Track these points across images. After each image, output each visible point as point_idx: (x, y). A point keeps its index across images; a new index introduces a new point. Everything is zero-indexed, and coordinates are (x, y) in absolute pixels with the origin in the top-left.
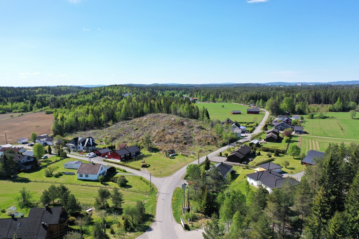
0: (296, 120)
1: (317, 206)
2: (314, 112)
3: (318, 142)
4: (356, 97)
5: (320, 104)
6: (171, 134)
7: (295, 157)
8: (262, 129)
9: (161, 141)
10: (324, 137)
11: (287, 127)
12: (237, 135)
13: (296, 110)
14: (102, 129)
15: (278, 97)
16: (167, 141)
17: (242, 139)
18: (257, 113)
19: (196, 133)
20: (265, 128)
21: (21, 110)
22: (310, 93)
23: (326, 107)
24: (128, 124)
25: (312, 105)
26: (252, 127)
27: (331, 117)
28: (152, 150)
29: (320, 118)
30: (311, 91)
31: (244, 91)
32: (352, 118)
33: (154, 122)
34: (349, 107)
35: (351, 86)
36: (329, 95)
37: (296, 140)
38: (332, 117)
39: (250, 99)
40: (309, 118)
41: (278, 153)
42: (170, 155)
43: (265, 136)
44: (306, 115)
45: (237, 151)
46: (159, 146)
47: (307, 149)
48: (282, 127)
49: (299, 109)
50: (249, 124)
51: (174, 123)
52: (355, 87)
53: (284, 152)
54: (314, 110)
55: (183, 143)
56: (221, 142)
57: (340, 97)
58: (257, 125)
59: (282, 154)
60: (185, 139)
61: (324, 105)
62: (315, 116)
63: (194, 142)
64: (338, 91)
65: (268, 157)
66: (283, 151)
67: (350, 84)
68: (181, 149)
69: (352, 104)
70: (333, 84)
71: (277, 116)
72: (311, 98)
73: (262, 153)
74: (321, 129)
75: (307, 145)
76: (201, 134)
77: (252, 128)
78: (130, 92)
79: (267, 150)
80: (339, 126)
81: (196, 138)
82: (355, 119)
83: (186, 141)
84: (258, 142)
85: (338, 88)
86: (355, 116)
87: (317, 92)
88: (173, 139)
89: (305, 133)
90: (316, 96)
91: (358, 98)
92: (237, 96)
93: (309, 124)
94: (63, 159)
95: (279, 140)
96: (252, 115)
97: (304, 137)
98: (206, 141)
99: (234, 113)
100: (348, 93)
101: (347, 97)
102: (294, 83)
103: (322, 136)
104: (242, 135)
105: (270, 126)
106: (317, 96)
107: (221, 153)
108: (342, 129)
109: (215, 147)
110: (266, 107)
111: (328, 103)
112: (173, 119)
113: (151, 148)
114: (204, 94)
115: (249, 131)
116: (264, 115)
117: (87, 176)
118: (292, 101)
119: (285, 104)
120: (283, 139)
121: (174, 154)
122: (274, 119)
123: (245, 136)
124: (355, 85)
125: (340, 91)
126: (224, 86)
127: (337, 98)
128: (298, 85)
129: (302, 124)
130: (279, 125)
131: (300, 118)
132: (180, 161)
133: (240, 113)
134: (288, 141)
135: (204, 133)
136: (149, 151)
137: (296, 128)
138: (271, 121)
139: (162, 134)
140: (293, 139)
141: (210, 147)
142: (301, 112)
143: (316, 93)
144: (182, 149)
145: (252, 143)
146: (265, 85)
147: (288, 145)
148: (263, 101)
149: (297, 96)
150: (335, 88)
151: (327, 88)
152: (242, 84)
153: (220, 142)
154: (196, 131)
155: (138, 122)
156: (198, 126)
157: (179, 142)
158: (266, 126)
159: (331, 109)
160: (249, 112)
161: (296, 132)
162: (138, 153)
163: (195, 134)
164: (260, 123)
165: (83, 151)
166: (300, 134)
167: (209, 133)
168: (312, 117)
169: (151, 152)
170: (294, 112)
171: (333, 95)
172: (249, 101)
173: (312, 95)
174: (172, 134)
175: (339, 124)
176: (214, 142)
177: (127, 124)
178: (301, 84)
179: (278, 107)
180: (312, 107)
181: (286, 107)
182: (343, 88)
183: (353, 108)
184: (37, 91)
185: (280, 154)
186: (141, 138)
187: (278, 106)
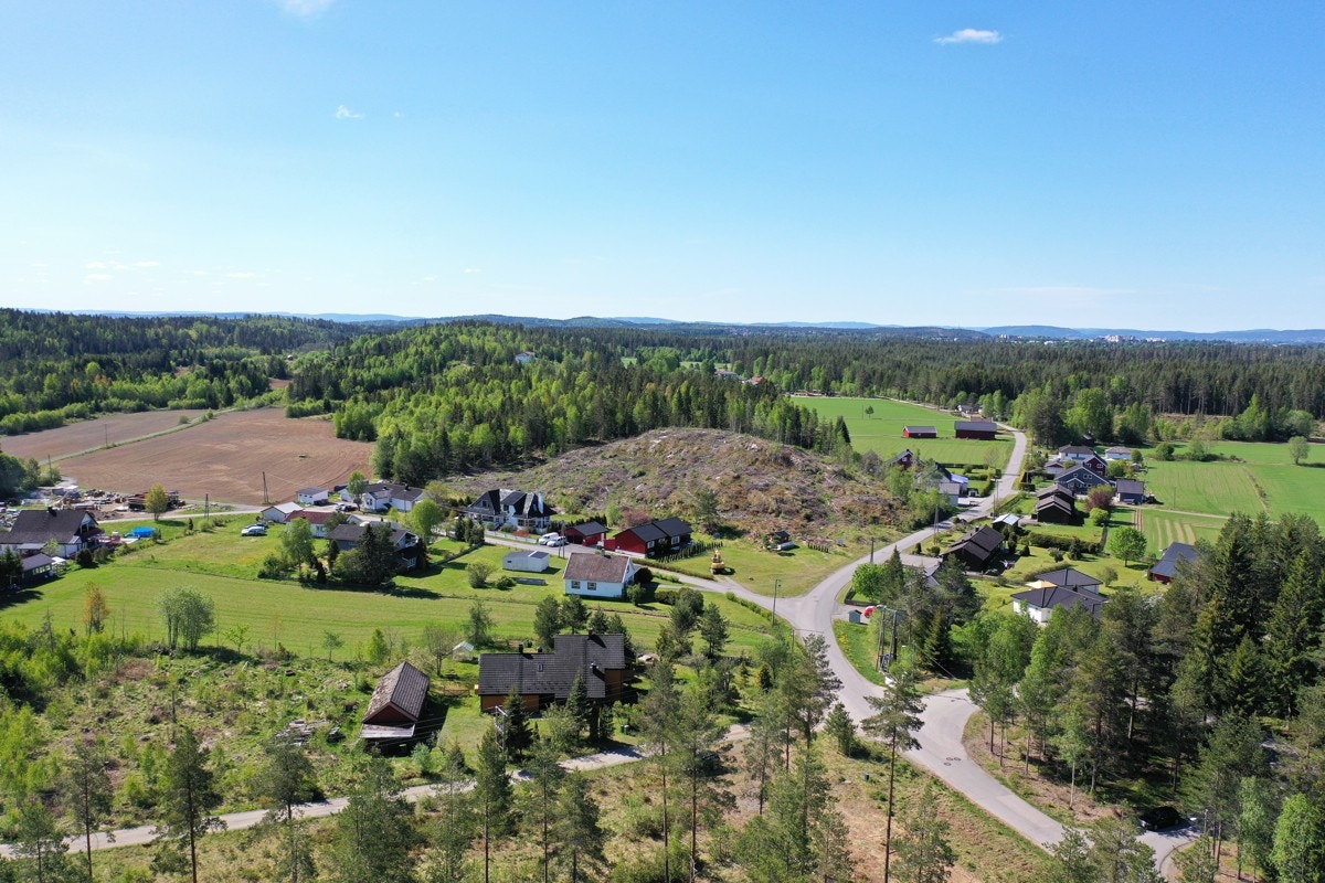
0: (1120, 463)
1: (1204, 631)
2: (1174, 438)
3: (1192, 528)
4: (1314, 395)
5: (1192, 412)
6: (761, 490)
7: (1130, 563)
8: (1017, 486)
9: (737, 507)
10: (1207, 513)
11: (1096, 482)
12: (948, 500)
13: (1116, 430)
14: (518, 470)
15: (1052, 385)
16: (755, 509)
17: (964, 511)
18: (988, 436)
19: (831, 490)
20: (1027, 483)
21: (198, 400)
22: (1158, 375)
23: (1213, 423)
24: (603, 458)
25: (1166, 415)
26: (983, 478)
27: (1228, 457)
28: (719, 531)
29: (1193, 460)
30: (1160, 367)
31: (922, 358)
32: (1297, 463)
33: (694, 453)
34: (1288, 428)
35: (1299, 351)
36: (1221, 383)
37: (1124, 520)
38: (1233, 458)
39: (957, 389)
40: (1159, 458)
41: (1081, 551)
42: (779, 547)
43: (1032, 505)
44: (1147, 447)
45: (970, 540)
46: (738, 521)
47: (1160, 543)
48: (1079, 481)
49: (1124, 429)
50: (973, 471)
51: (761, 459)
52: (1314, 358)
53: (1096, 550)
54: (1175, 432)
55: (803, 515)
56: (909, 516)
57: (1261, 394)
58: (999, 474)
59: (1091, 556)
60: (805, 505)
61: (1207, 417)
62: (1177, 451)
63: (832, 516)
64: (1252, 368)
65: (1053, 559)
66: (1094, 547)
67: (1300, 341)
68: (803, 533)
69: (1297, 416)
70: (1236, 341)
71: (1054, 449)
72: (1162, 394)
73: (1033, 550)
74: (1199, 493)
75: (1160, 533)
76: (848, 493)
77: (985, 484)
78: (531, 350)
79: (1045, 543)
80: (1253, 485)
81: (835, 504)
82: (1306, 465)
83: (808, 511)
84: (1017, 523)
85: (1253, 357)
86: (1306, 456)
87: (1183, 370)
88: (774, 505)
89: (1150, 503)
90: (1177, 388)
91: (1319, 396)
92: (911, 377)
93: (1158, 476)
94: (476, 548)
95: (1077, 519)
96: (971, 441)
97: (1149, 512)
98: (865, 513)
99: (913, 436)
100: (1288, 378)
101: (1284, 393)
102: (1092, 330)
103: (1202, 512)
104: (961, 501)
105: (1041, 478)
106: (1182, 385)
107: (919, 546)
108: (1263, 495)
109: (894, 531)
110: (1015, 417)
111: (1218, 412)
112: (754, 446)
113: (715, 525)
114: (792, 366)
115: (981, 492)
116: (1011, 443)
117: (592, 586)
118: (1100, 402)
119: (1079, 410)
120: (1087, 516)
121: (788, 544)
122: (1047, 456)
123: (970, 505)
124: (1315, 347)
125: (1260, 371)
126: (840, 334)
127: (1248, 397)
128: (1109, 339)
129: (1140, 476)
130: (1070, 476)
131: (1130, 457)
132: (811, 562)
133: (933, 436)
134: (1103, 522)
135: (856, 490)
136: (711, 534)
137: (1122, 486)
138: (1042, 463)
139: (734, 488)
140: (1116, 517)
141: (883, 531)
142: (1132, 439)
143: (1178, 376)
144: (805, 532)
145: (1002, 524)
146: (988, 336)
147: (1105, 532)
148: (1005, 397)
149: (1115, 382)
150: (1245, 358)
151: (1216, 356)
152: (904, 328)
153: (907, 518)
154: (833, 483)
155: (635, 453)
156: (836, 469)
157: (789, 513)
158: (1027, 477)
159: (1230, 430)
160: (962, 434)
161: (1124, 496)
162: (686, 539)
163: (830, 492)
164: (1004, 467)
165: (520, 528)
166: (1136, 504)
167: (872, 492)
168: (1169, 455)
169: (717, 537)
170: (1109, 439)
171: (1238, 382)
172: (953, 395)
173: (1166, 384)
174: (765, 488)
175: (1254, 480)
176: (889, 516)
177: (599, 457)
178: (1120, 338)
179: (1057, 419)
180: (1167, 421)
181: (1085, 419)
182: (1270, 359)
183: (1303, 432)
184: (193, 333)
185: (1085, 555)
186: (673, 497)
187: (1058, 417)
